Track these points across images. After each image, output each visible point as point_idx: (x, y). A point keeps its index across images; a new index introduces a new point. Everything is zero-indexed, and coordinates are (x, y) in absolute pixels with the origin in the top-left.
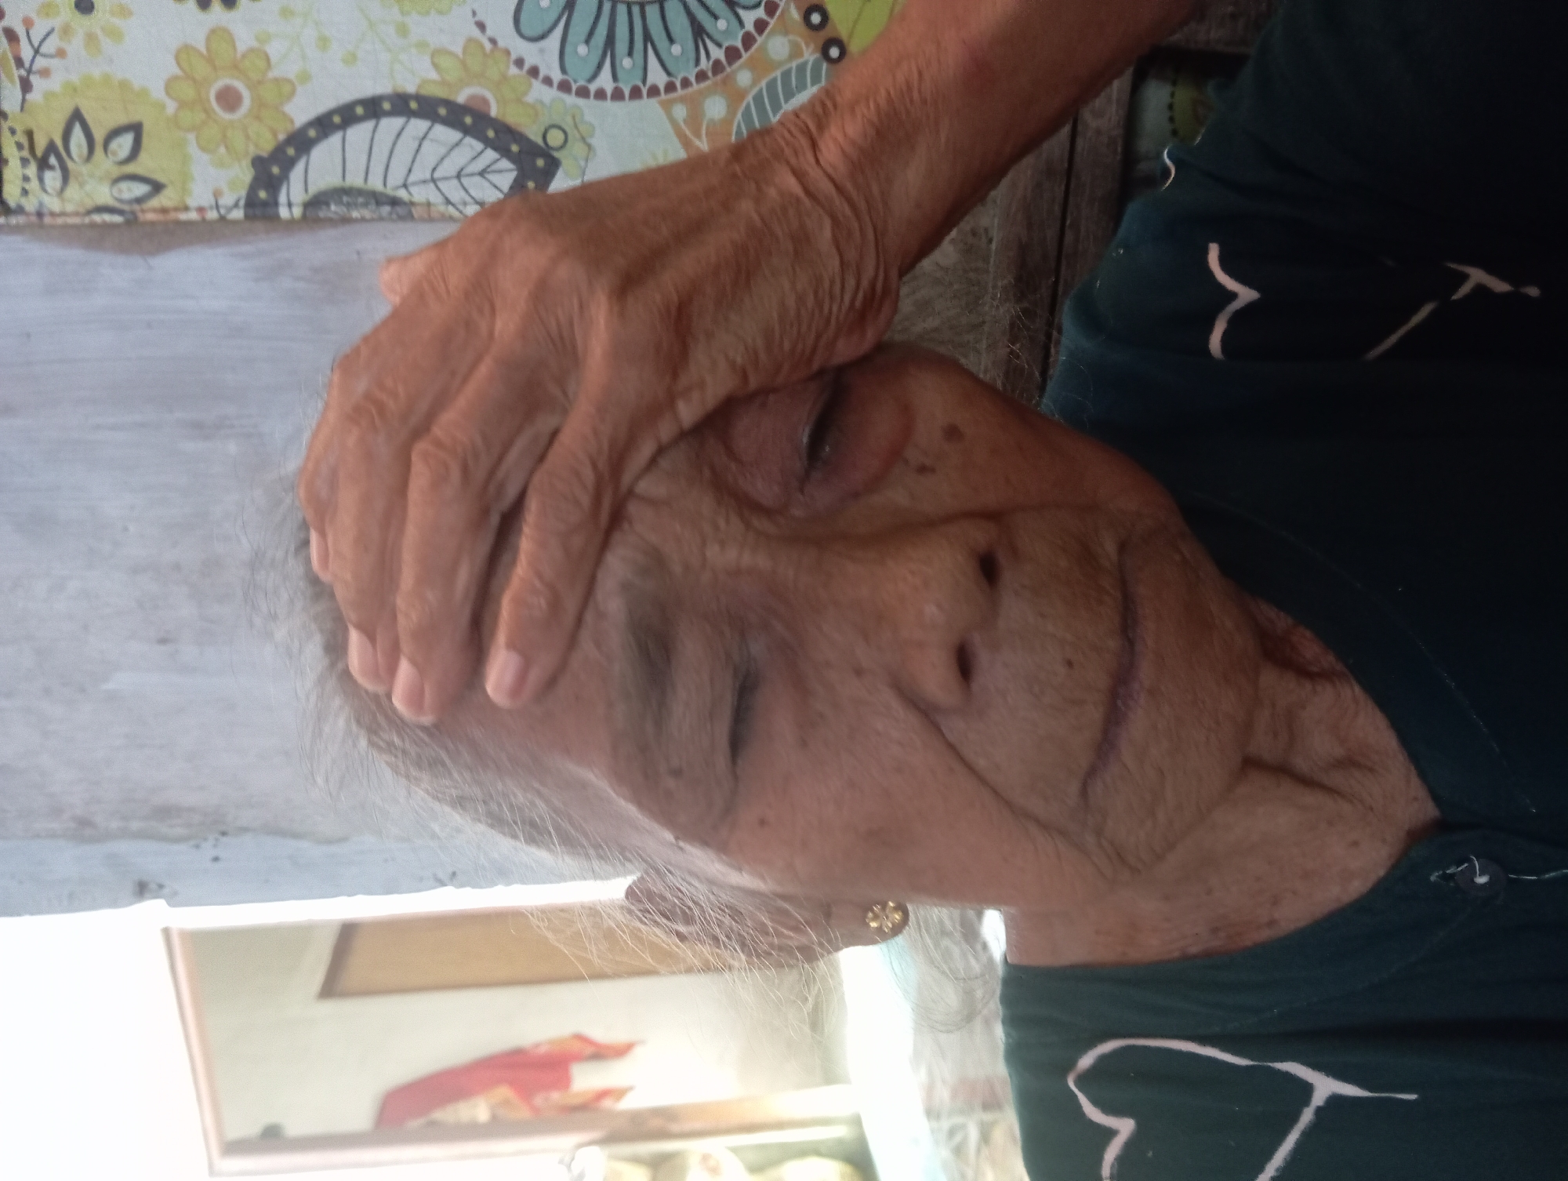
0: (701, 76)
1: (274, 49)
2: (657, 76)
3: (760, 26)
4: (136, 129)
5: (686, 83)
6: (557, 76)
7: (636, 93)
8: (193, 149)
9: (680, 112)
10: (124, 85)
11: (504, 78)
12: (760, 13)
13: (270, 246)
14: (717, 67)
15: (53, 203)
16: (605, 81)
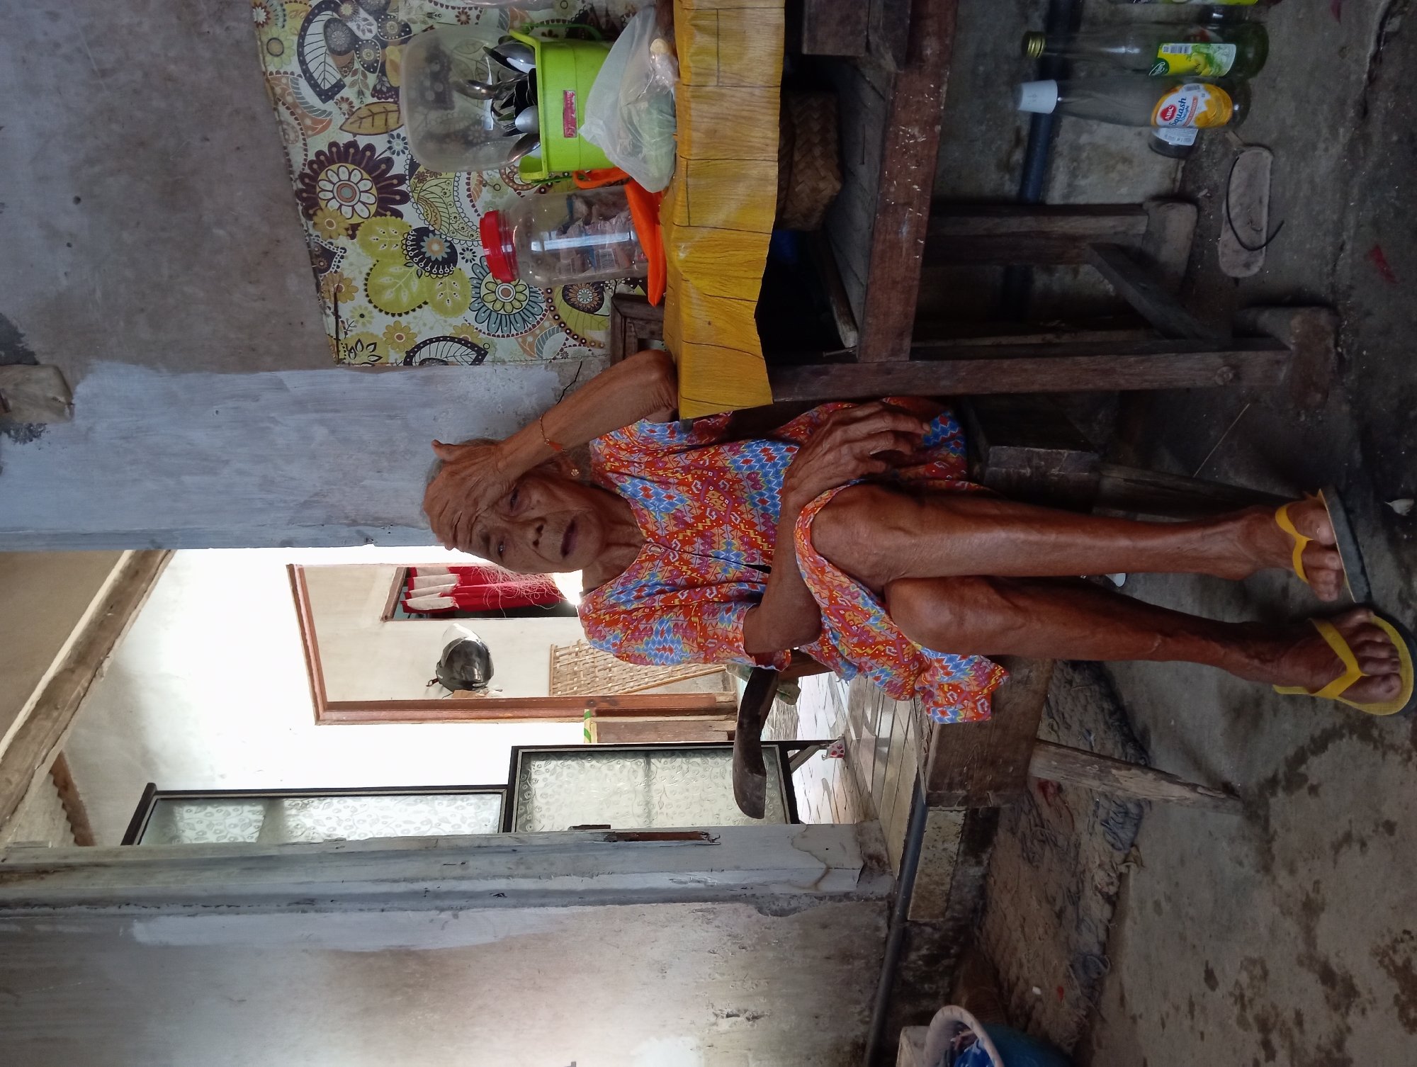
0: (526, 331)
1: (412, 326)
2: (514, 332)
3: (541, 319)
4: (375, 344)
5: (521, 333)
6: (487, 332)
7: (508, 336)
8: (390, 349)
9: (520, 340)
10: (372, 334)
11: (473, 332)
12: (541, 316)
13: (409, 372)
14: (530, 329)
15: (353, 362)
16: (499, 333)
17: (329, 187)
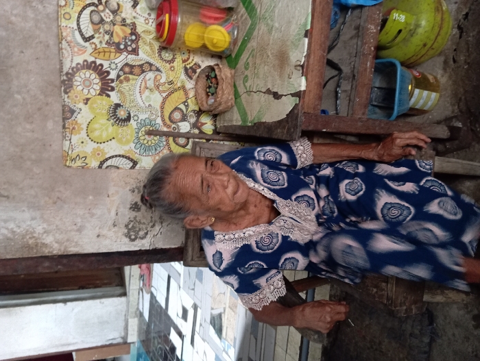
0: (156, 154)
1: (105, 149)
2: (151, 154)
3: (163, 149)
4: (86, 157)
6: (139, 154)
7: (148, 156)
8: (93, 160)
9: (153, 158)
10: (85, 152)
11: (132, 153)
13: (100, 172)
15: (73, 165)
16: (144, 154)
17: (80, 79)
